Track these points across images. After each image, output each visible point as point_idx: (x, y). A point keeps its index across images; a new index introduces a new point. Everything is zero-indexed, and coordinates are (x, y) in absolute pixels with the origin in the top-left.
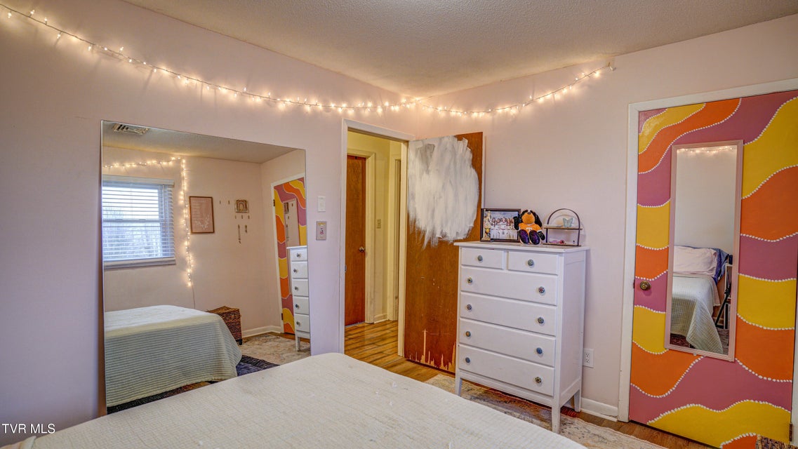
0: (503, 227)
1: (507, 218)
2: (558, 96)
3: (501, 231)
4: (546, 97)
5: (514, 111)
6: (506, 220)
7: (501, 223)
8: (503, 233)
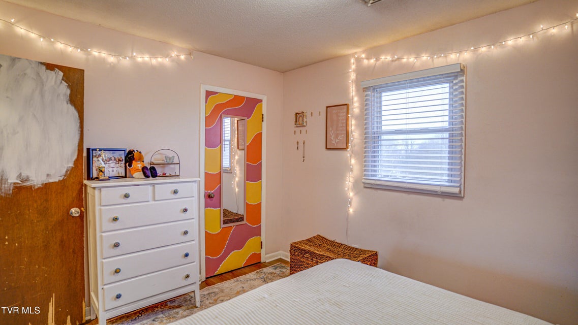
0: (112, 165)
1: (116, 158)
2: (154, 61)
3: (111, 169)
4: (144, 58)
5: (112, 59)
6: (115, 159)
7: (111, 162)
8: (113, 171)
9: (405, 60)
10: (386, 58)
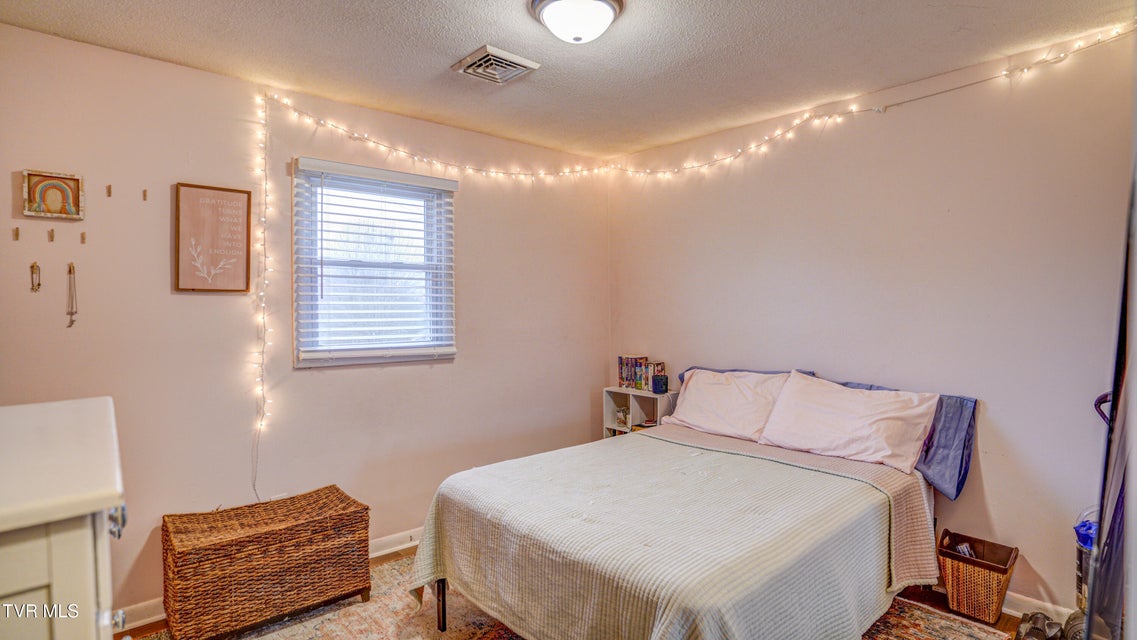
9: (371, 145)
10: (336, 127)
